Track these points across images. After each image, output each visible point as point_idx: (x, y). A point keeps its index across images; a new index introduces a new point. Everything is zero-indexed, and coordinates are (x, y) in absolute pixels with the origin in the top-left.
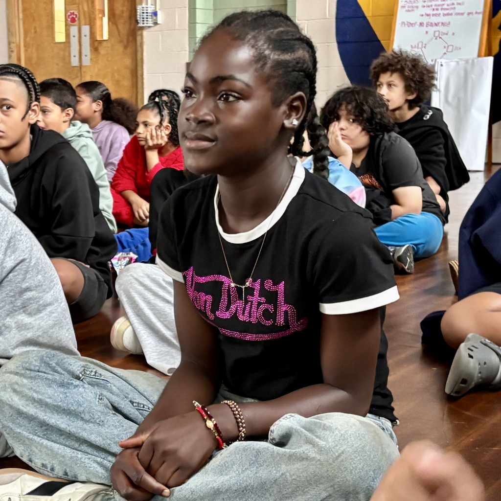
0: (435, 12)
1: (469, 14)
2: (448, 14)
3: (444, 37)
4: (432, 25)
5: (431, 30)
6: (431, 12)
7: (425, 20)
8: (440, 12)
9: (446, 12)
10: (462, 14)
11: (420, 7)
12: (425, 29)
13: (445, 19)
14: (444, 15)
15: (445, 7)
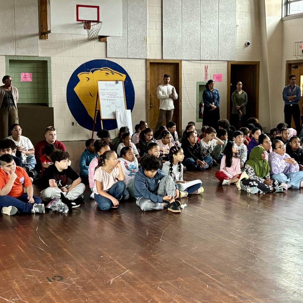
0: (111, 96)
1: (120, 97)
2: (114, 97)
3: (115, 104)
4: (110, 100)
5: (111, 101)
6: (110, 96)
7: (108, 98)
8: (112, 96)
9: (114, 96)
10: (119, 97)
11: (106, 94)
12: (108, 101)
13: (114, 98)
14: (113, 97)
15: (113, 95)
